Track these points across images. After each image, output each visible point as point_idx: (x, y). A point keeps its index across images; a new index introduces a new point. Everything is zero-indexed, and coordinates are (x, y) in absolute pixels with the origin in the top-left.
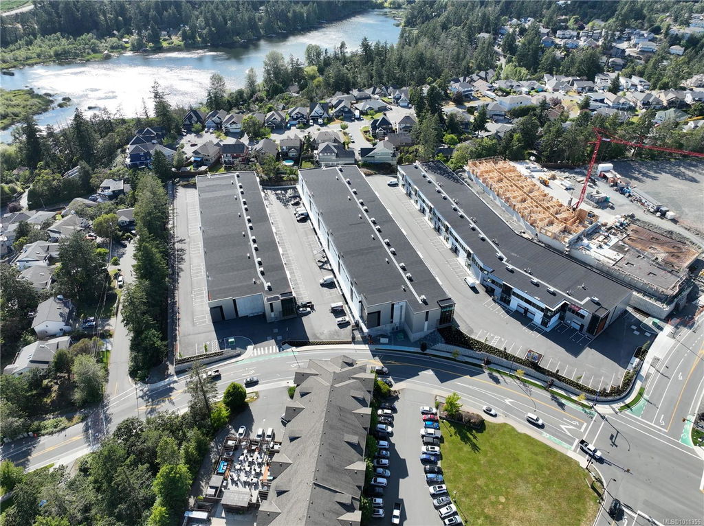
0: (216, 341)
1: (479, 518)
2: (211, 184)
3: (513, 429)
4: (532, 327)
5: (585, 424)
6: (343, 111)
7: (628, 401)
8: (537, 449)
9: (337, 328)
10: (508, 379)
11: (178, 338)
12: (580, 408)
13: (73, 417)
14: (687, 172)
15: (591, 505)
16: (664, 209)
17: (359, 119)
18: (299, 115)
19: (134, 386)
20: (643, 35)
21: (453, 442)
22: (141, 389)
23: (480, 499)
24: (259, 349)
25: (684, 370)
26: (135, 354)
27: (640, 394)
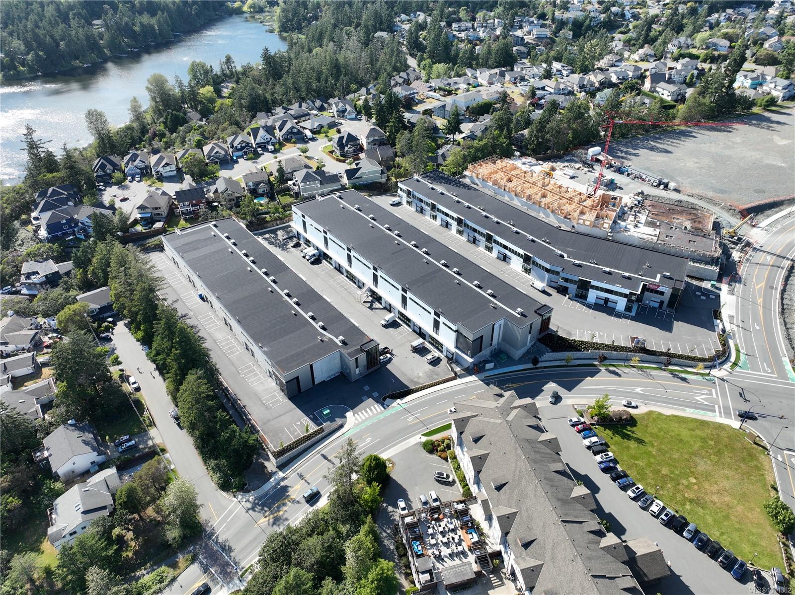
0: (306, 418)
1: (685, 504)
2: (188, 241)
3: (660, 414)
4: (619, 315)
5: (714, 391)
6: (292, 133)
7: (733, 359)
8: (691, 426)
9: (431, 367)
10: (626, 370)
11: (259, 429)
12: (699, 378)
13: (177, 562)
14: (658, 145)
15: (762, 457)
16: (665, 181)
17: (313, 139)
18: (244, 145)
19: (235, 499)
20: (533, 22)
21: (616, 444)
22: (244, 500)
23: (675, 487)
24: (360, 413)
25: (756, 319)
26: (212, 463)
27: (738, 351)
